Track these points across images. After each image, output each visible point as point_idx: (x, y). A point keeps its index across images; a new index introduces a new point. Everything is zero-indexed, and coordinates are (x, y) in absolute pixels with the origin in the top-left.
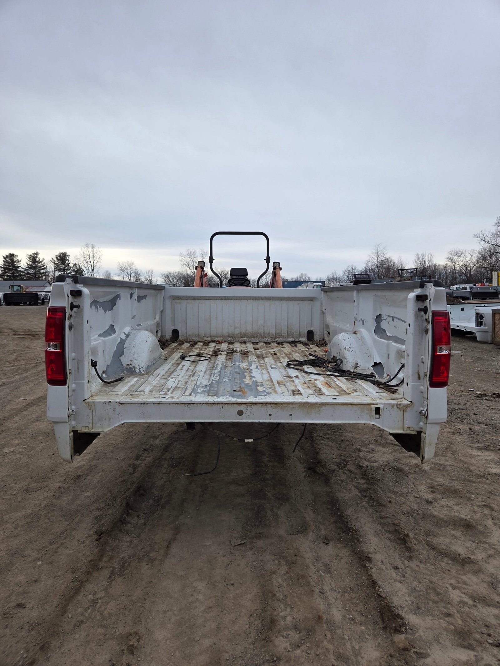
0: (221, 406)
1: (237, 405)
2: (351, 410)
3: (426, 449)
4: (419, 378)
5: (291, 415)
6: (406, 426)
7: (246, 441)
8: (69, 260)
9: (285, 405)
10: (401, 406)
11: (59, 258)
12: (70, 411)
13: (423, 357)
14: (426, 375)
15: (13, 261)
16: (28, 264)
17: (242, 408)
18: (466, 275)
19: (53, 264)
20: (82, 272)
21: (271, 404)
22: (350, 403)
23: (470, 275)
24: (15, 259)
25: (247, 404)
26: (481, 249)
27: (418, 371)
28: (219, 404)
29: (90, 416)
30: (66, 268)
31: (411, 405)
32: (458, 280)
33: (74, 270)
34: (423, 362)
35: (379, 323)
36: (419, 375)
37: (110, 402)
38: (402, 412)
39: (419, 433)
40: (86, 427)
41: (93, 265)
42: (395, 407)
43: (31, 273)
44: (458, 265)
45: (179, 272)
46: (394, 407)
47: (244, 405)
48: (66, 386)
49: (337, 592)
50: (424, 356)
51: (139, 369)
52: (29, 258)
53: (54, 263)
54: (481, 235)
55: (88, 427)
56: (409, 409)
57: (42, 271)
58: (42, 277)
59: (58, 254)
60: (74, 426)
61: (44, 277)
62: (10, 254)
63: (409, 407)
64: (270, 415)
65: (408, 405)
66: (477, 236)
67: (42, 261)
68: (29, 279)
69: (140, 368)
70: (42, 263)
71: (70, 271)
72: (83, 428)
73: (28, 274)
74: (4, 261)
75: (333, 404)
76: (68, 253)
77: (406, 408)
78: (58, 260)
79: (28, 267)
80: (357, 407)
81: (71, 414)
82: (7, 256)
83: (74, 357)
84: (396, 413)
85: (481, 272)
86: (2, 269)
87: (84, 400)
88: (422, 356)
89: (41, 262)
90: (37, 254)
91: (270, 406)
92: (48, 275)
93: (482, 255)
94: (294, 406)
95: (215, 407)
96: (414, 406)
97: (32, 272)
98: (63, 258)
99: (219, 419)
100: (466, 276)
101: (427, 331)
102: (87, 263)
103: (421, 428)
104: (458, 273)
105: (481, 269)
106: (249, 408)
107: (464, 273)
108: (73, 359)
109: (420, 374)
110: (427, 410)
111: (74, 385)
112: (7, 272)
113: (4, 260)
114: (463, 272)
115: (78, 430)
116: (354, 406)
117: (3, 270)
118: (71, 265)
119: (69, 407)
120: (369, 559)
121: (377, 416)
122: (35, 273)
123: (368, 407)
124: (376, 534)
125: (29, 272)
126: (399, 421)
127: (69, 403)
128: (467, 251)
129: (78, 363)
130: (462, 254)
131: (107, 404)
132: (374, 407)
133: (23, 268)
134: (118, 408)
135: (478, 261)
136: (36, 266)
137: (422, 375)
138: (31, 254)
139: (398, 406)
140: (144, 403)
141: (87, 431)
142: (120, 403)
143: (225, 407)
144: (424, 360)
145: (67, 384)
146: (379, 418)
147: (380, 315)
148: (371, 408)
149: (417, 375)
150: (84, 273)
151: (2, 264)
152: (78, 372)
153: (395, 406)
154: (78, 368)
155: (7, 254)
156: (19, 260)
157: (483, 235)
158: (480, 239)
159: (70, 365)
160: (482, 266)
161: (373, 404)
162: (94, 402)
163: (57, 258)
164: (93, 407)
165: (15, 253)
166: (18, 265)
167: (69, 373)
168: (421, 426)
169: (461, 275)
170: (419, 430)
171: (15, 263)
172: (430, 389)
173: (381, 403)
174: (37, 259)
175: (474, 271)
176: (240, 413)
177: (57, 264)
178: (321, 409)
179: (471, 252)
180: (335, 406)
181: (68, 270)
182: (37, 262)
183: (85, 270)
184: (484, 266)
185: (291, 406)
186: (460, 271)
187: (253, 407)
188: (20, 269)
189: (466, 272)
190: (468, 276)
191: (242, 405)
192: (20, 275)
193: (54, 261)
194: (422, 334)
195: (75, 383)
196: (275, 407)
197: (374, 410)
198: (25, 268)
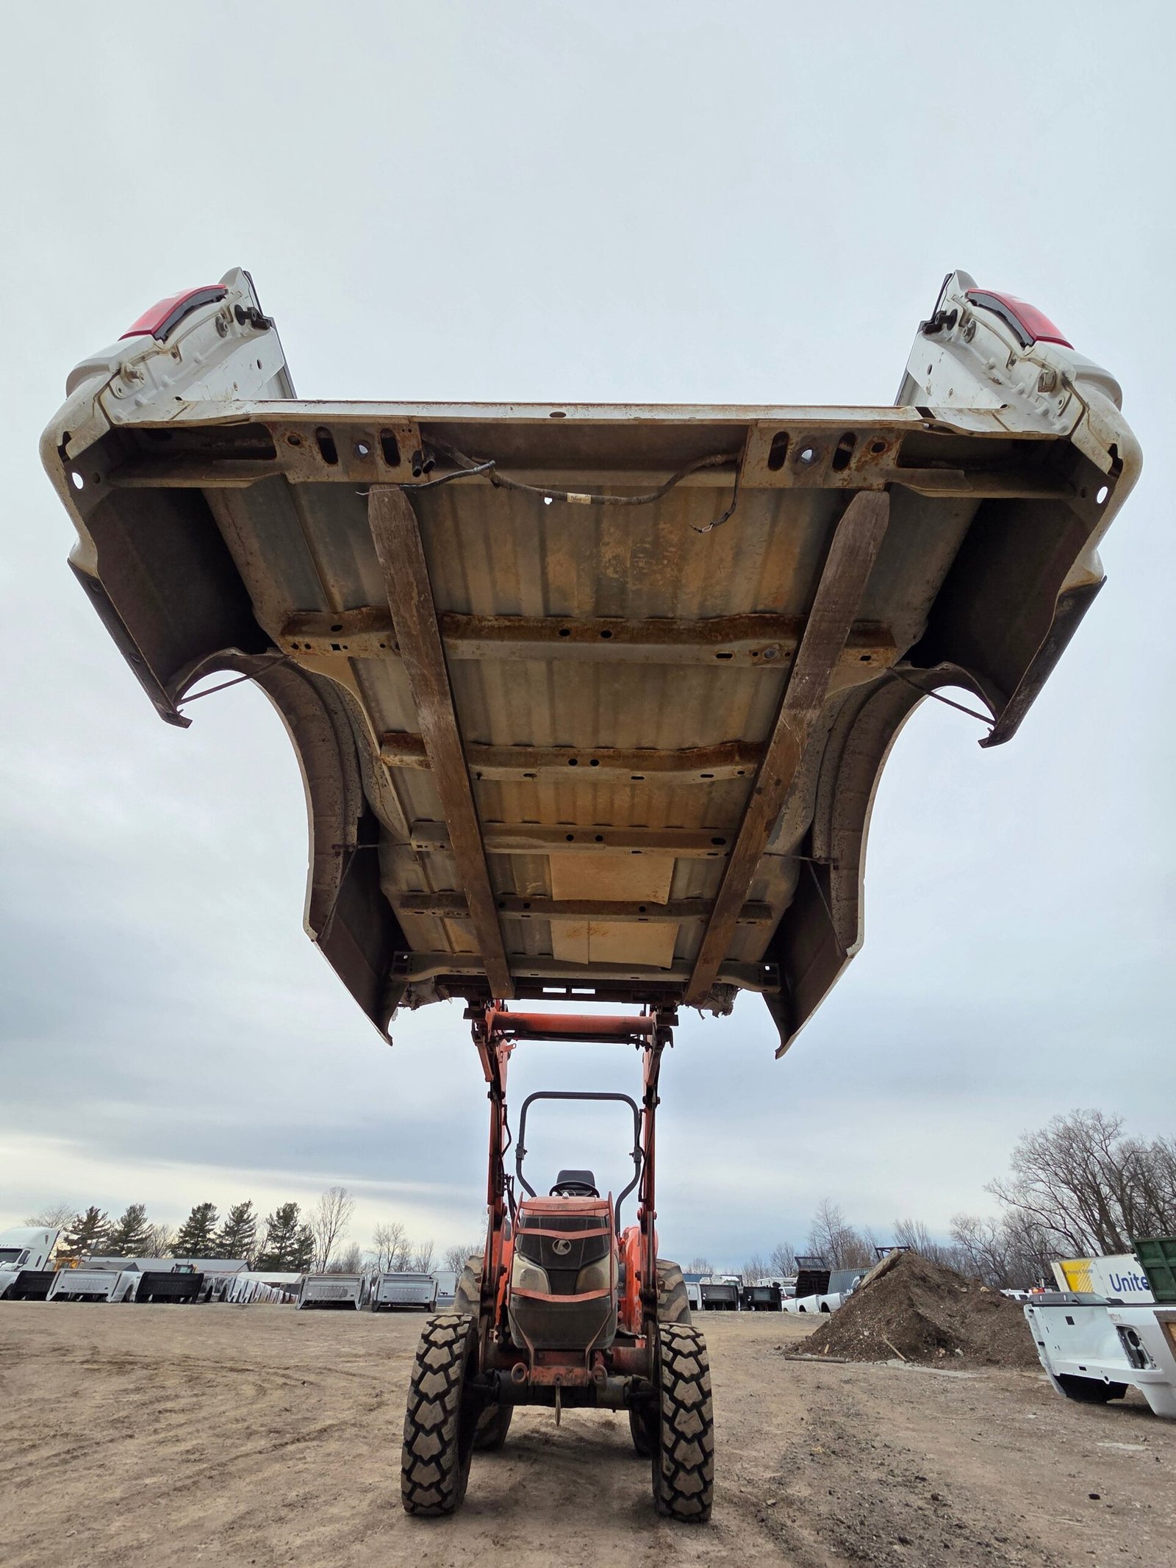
11: (281, 1214)
15: (204, 1219)
16: (226, 1225)
19: (269, 1226)
20: (312, 1243)
24: (210, 1215)
30: (288, 1235)
33: (299, 1240)
41: (333, 1230)
43: (226, 1245)
45: (478, 1248)
52: (233, 1214)
53: (271, 1225)
57: (246, 1240)
58: (242, 1252)
59: (282, 1206)
61: (245, 1253)
62: (206, 1204)
67: (252, 1220)
68: (218, 1256)
70: (251, 1224)
71: (292, 1241)
73: (221, 1245)
74: (190, 1218)
76: (299, 1206)
78: (279, 1218)
79: (226, 1232)
82: (199, 1208)
86: (182, 1235)
89: (250, 1221)
90: (248, 1205)
92: (253, 1250)
97: (228, 1242)
98: (287, 1216)
102: (325, 1225)
112: (187, 1242)
113: (192, 1216)
117: (181, 1237)
118: (297, 1229)
122: (232, 1245)
125: (224, 1242)
133: (215, 1234)
136: (238, 1230)
138: (239, 1205)
150: (314, 1246)
151: (186, 1224)
155: (201, 1205)
156: (216, 1217)
163: (278, 1213)
165: (214, 1204)
166: (211, 1227)
174: (245, 1216)
177: (275, 1225)
181: (289, 1239)
182: (244, 1221)
183: (318, 1240)
188: (211, 1236)
192: (207, 1248)
193: (272, 1219)
198: (219, 1233)
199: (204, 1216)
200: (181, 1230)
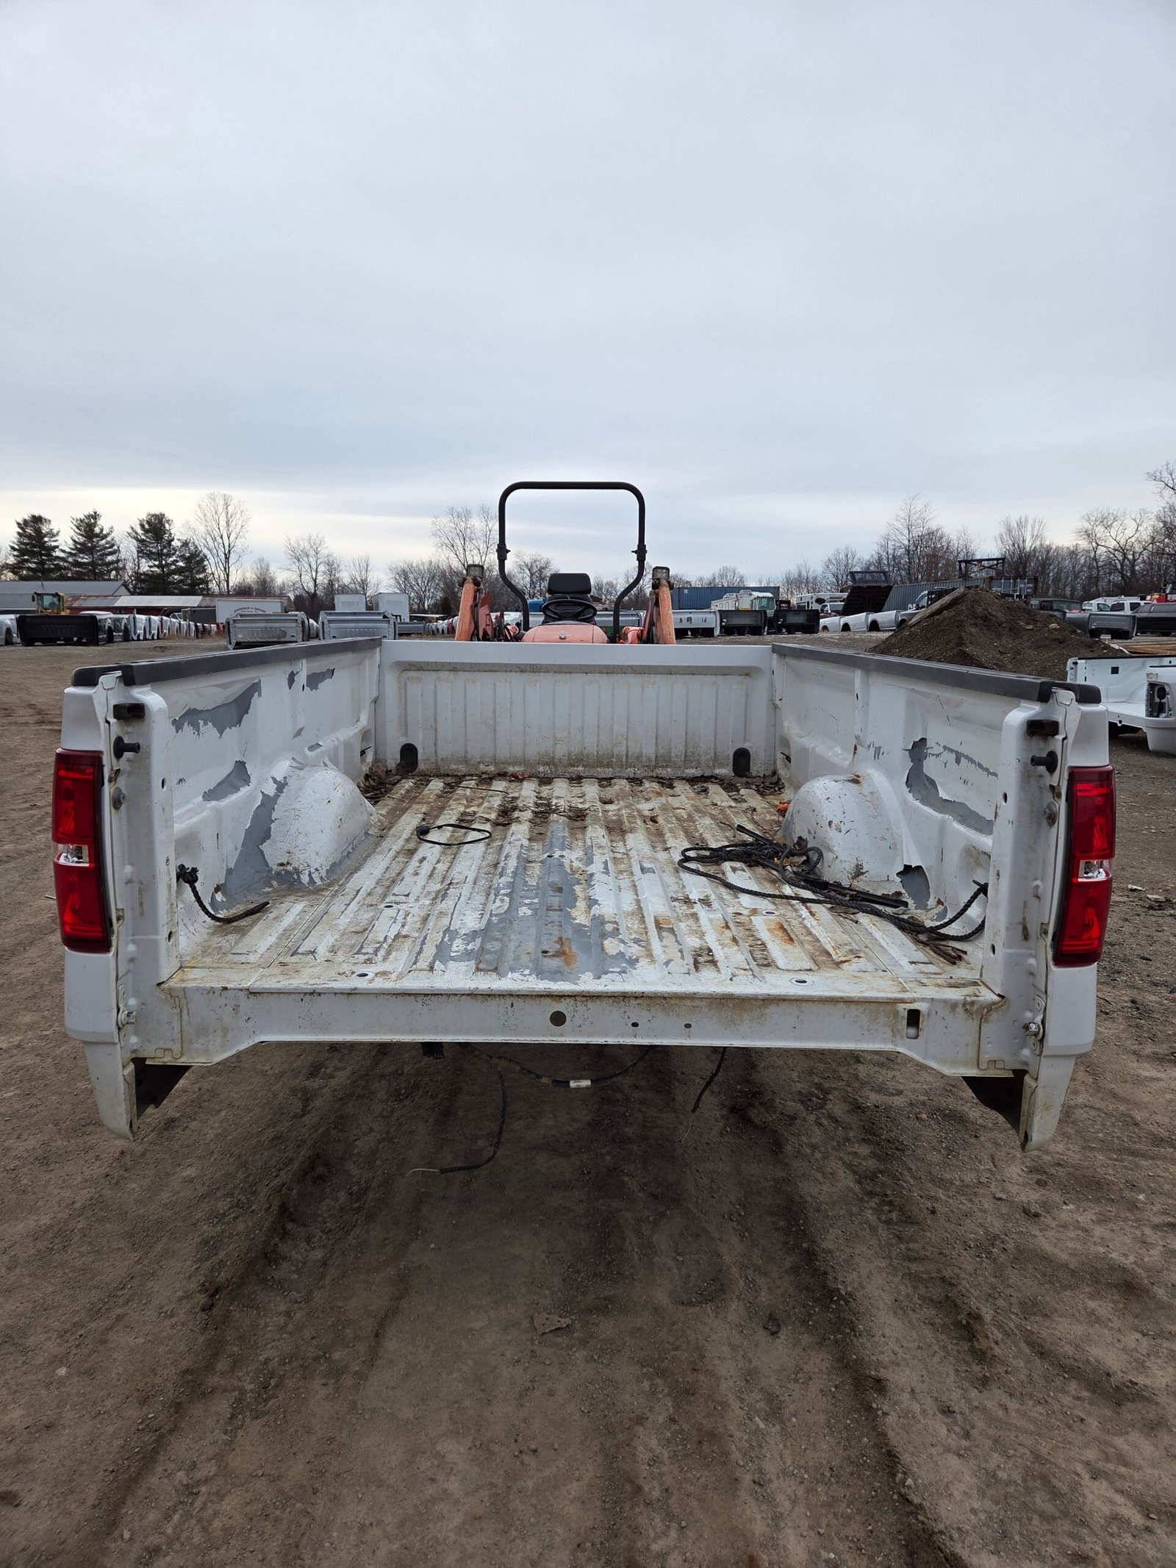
0: (509, 1001)
1: (549, 1000)
2: (844, 1016)
3: (1036, 1119)
4: (1026, 936)
5: (688, 1026)
6: (985, 1057)
7: (573, 1084)
8: (172, 532)
9: (672, 1002)
10: (975, 1007)
11: (147, 526)
12: (122, 1016)
13: (1038, 882)
14: (1046, 933)
15: (40, 535)
16: (74, 541)
17: (561, 1007)
18: (1122, 573)
19: (134, 541)
20: (202, 560)
21: (636, 998)
22: (842, 998)
23: (1133, 571)
24: (45, 529)
25: (575, 996)
26: (1164, 508)
27: (1024, 919)
28: (503, 995)
29: (176, 1024)
30: (165, 551)
31: (1002, 1006)
32: (1103, 584)
33: (183, 557)
34: (1037, 897)
35: (919, 760)
36: (1025, 929)
37: (225, 989)
38: (976, 1022)
39: (1020, 1074)
40: (165, 1050)
41: (227, 545)
42: (960, 1010)
43: (84, 563)
44: (1105, 549)
45: (431, 562)
46: (957, 1009)
47: (568, 1000)
48: (111, 954)
49: (798, 1480)
50: (1042, 880)
51: (310, 875)
52: (78, 527)
53: (137, 539)
54: (1165, 475)
55: (171, 1050)
56: (994, 1016)
57: (109, 558)
58: (109, 572)
59: (144, 516)
60: (135, 1048)
61: (114, 572)
62: (34, 517)
63: (996, 1009)
64: (635, 1025)
65: (994, 1003)
66: (1155, 477)
67: (108, 534)
68: (78, 577)
69: (312, 871)
70: (109, 539)
71: (174, 558)
72: (159, 1054)
73: (77, 564)
74: (19, 533)
75: (797, 1000)
76: (169, 515)
77: (988, 1012)
78: (146, 531)
79: (76, 549)
80: (861, 1008)
81: (124, 1023)
82: (25, 521)
83: (129, 877)
84: (963, 1027)
85: (1159, 565)
86: (16, 553)
87: (159, 984)
88: (1036, 879)
89: (106, 536)
90: (95, 516)
91: (633, 1002)
92: (124, 568)
93: (1165, 523)
94: (697, 1003)
95: (493, 1004)
96: (1008, 1008)
97: (85, 560)
98: (156, 528)
99: (502, 1033)
100: (1123, 576)
101: (1052, 819)
102: (214, 540)
103: (1026, 1063)
104: (1102, 566)
105: (1161, 558)
106: (581, 1008)
107: (1119, 567)
108: (129, 882)
109: (1028, 926)
110: (1043, 1022)
111: (132, 948)
112: (27, 561)
113: (20, 531)
114: (1116, 566)
115: (145, 1059)
116: (853, 1007)
117: (17, 556)
118: (176, 543)
119: (121, 1005)
120: (880, 1386)
121: (912, 1031)
122: (93, 564)
123: (888, 1008)
124: (898, 1307)
125: (79, 560)
126: (967, 1045)
127: (121, 994)
128: (1128, 512)
129: (140, 891)
130: (1115, 520)
131: (217, 993)
132: (903, 1009)
133: (64, 551)
134: (246, 1005)
135: (1153, 538)
136: (94, 547)
137: (1034, 929)
138: (82, 517)
139: (968, 1007)
140: (312, 994)
141: (168, 1060)
142: (251, 993)
143: (519, 1003)
144: (1040, 891)
145: (113, 949)
146: (917, 1037)
147: (923, 740)
148: (897, 1012)
149: (1020, 927)
150: (206, 563)
151: (16, 541)
152: (142, 914)
153: (961, 1006)
154: (141, 904)
155: (27, 518)
156: (55, 531)
157: (1171, 474)
158: (1162, 485)
159: (118, 897)
160: (1163, 550)
161: (903, 1001)
162: (184, 989)
163: (142, 526)
164: (184, 1002)
165: (44, 515)
166: (53, 544)
167: (118, 919)
168: (1025, 1059)
169: (1110, 574)
170: (1019, 1067)
171: (46, 539)
172: (1053, 968)
173: (923, 1000)
174: (97, 530)
175: (1144, 562)
176: (558, 1019)
177: (143, 540)
178: (767, 1011)
179: (1139, 516)
180: (803, 1004)
181: (169, 555)
182: (97, 536)
183: (209, 556)
184: (1167, 550)
185: (688, 1003)
186: (1109, 563)
187: (590, 1004)
188: (57, 553)
189: (1122, 565)
190: (1129, 574)
191: (562, 1000)
192: (58, 568)
193: (136, 533)
194: (1039, 824)
195: (133, 942)
196: (648, 1005)
197: (903, 1017)
198: (68, 550)
199: (38, 531)
200: (13, 549)
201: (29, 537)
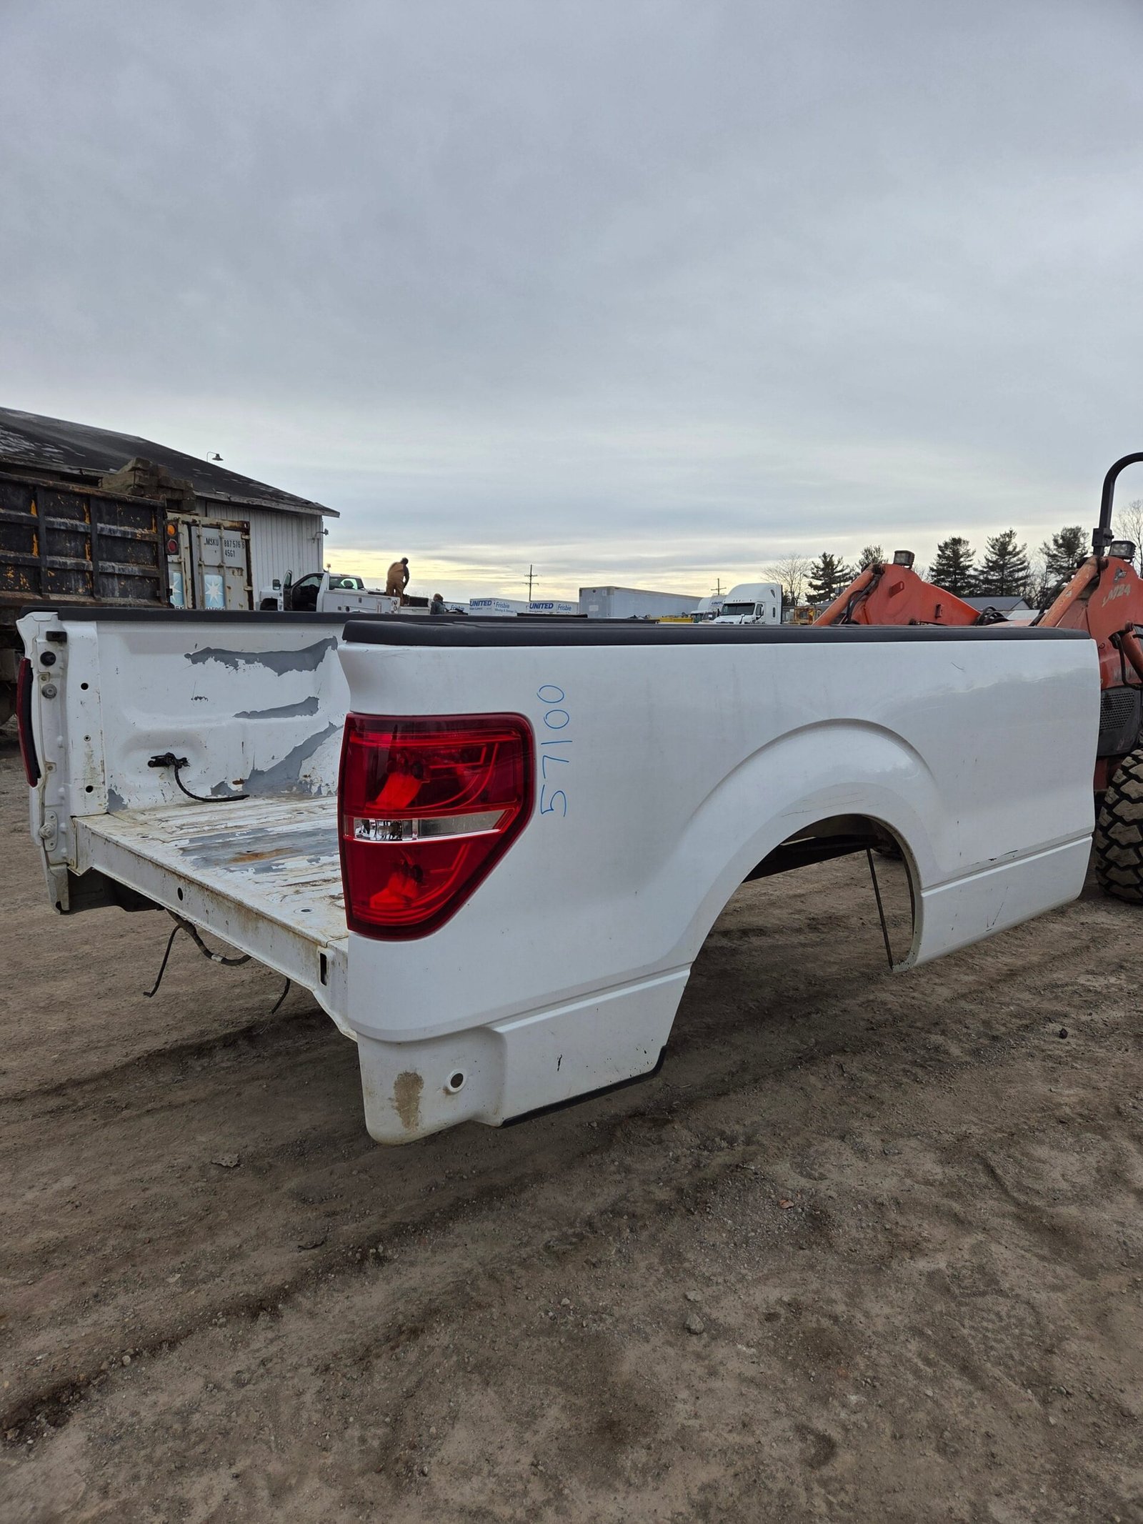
8: (1086, 545)
11: (1061, 541)
15: (957, 555)
16: (987, 559)
19: (1045, 556)
24: (962, 550)
43: (994, 581)
52: (993, 547)
53: (1049, 555)
57: (1021, 574)
58: (1017, 587)
59: (1059, 532)
61: (1022, 589)
62: (954, 539)
67: (1021, 551)
68: (986, 594)
70: (1021, 556)
73: (987, 581)
74: (939, 555)
78: (1059, 546)
79: (988, 567)
82: (946, 544)
86: (934, 573)
89: (1018, 553)
90: (1010, 535)
92: (1031, 584)
97: (995, 578)
98: (1070, 541)
112: (943, 580)
113: (940, 553)
117: (935, 576)
122: (1002, 580)
125: (990, 577)
133: (976, 570)
136: (1005, 564)
138: (998, 536)
151: (935, 562)
155: (948, 541)
156: (971, 552)
163: (1056, 541)
165: (963, 538)
166: (968, 563)
171: (962, 559)
174: (1010, 548)
177: (1055, 555)
182: (1010, 553)
188: (971, 572)
192: (969, 585)
193: (1049, 549)
198: (980, 568)
199: (956, 553)
200: (932, 569)
201: (948, 558)
